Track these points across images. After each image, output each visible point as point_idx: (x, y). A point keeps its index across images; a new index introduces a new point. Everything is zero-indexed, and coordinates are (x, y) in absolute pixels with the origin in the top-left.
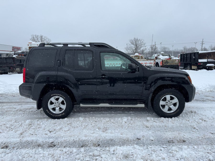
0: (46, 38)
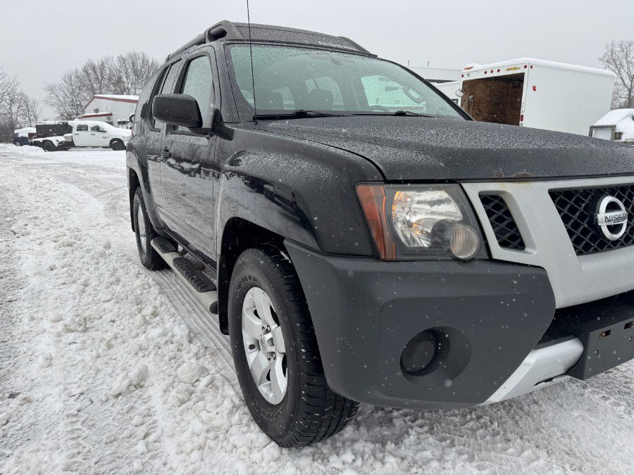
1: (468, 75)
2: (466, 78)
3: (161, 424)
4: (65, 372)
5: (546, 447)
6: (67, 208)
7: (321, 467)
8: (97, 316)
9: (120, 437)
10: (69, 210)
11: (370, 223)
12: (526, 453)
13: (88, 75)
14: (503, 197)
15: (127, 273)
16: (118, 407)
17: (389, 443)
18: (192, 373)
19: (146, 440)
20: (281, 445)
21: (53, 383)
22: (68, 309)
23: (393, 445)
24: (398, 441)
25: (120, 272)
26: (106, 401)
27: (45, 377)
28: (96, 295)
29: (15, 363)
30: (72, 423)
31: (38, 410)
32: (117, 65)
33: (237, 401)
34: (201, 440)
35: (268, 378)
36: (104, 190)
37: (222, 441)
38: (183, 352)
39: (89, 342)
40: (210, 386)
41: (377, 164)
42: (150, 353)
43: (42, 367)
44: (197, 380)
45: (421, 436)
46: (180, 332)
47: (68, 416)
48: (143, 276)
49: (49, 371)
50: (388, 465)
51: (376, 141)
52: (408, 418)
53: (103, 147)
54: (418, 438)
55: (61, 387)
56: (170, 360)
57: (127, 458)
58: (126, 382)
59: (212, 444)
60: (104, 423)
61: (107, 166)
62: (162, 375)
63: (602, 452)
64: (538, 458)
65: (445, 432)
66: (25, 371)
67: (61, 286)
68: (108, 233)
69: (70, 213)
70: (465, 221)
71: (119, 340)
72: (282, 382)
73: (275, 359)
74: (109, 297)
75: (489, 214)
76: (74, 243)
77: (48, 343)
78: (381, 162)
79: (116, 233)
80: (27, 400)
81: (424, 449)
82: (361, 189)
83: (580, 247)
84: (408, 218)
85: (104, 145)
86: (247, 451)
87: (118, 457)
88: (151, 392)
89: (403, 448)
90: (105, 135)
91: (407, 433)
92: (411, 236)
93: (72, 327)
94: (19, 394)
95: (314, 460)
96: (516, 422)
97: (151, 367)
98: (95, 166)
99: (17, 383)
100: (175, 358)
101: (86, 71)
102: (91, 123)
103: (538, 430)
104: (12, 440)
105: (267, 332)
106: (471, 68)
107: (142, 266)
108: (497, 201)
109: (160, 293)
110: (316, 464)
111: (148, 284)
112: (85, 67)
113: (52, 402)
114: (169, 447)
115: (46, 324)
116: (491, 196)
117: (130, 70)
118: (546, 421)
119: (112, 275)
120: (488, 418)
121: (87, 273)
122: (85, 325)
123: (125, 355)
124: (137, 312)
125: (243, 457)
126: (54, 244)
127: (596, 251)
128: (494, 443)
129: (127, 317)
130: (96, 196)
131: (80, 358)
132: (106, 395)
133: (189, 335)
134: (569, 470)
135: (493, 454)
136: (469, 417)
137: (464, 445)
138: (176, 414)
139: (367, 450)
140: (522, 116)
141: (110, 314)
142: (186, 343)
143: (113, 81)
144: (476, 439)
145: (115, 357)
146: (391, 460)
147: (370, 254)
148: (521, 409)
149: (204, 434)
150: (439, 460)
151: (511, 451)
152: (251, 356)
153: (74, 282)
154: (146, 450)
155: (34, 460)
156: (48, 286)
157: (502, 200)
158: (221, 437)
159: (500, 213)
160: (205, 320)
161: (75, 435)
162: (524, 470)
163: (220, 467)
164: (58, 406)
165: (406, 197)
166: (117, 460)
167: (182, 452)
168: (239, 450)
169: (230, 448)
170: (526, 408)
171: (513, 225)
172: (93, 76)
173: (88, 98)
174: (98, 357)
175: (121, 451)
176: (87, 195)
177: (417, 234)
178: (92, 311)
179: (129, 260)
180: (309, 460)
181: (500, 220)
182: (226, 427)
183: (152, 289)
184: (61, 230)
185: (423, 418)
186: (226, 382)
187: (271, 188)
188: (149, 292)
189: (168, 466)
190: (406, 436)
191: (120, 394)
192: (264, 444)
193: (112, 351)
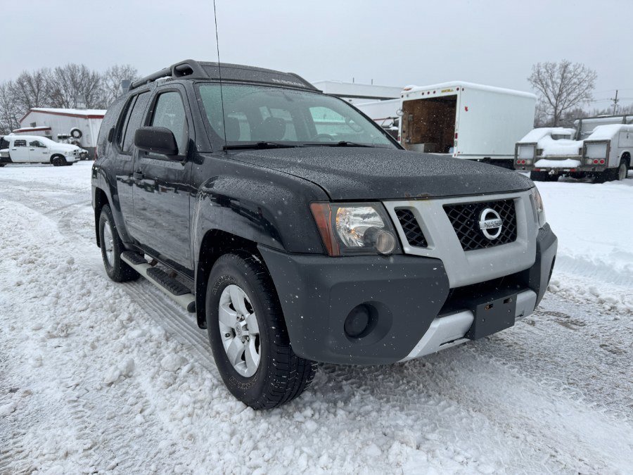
0: (579, 70)
1: (408, 96)
2: (406, 99)
3: (153, 402)
4: (57, 370)
5: (457, 398)
6: (19, 226)
7: (288, 422)
8: (76, 324)
9: (120, 413)
10: (22, 229)
11: (321, 230)
12: (442, 403)
13: (23, 86)
14: (412, 211)
15: (96, 286)
16: (113, 393)
17: (340, 402)
18: (174, 363)
19: (143, 414)
20: (255, 409)
21: (49, 379)
22: (46, 319)
23: (343, 404)
24: (346, 401)
25: (89, 285)
26: (101, 389)
27: (39, 374)
28: (69, 306)
29: (6, 366)
30: (74, 407)
31: (40, 400)
32: (55, 77)
33: (215, 382)
34: (190, 409)
35: (243, 358)
36: (53, 208)
37: (207, 410)
38: (162, 349)
39: (73, 345)
40: (191, 372)
41: (325, 188)
42: (133, 350)
43: (34, 367)
44: (179, 369)
45: (364, 396)
46: (157, 332)
47: (69, 402)
48: (113, 288)
49: (42, 370)
50: (339, 416)
51: (323, 170)
52: (354, 385)
53: (43, 163)
54: (362, 398)
55: (58, 381)
56: (152, 355)
57: (128, 428)
58: (117, 373)
59: (199, 412)
60: (103, 405)
61: (51, 183)
62: (147, 367)
63: (497, 399)
64: (450, 406)
65: (383, 393)
66: (18, 371)
67: (33, 300)
68: (67, 249)
69: (23, 231)
70: (386, 228)
71: (102, 342)
72: (255, 358)
73: (248, 341)
74: (85, 306)
75: (402, 222)
76: (36, 260)
77: (35, 348)
78: (328, 187)
79: (76, 250)
80: (28, 393)
81: (366, 405)
82: (314, 206)
83: (468, 245)
84: (348, 226)
85: (44, 161)
86: (228, 415)
87: (121, 428)
88: (139, 379)
89: (350, 405)
90: (45, 150)
91: (354, 394)
92: (350, 239)
93: (55, 333)
94: (18, 389)
95: (281, 417)
96: (437, 384)
97: (136, 361)
98: (38, 183)
99: (14, 381)
100: (155, 353)
101: (20, 83)
102: (29, 138)
103: (452, 388)
104: (23, 423)
105: (242, 320)
106: (410, 89)
107: (110, 279)
108: (407, 214)
109: (132, 301)
110: (283, 419)
111: (119, 294)
112: (19, 79)
113: (52, 392)
114: (164, 417)
115: (27, 332)
116: (403, 210)
117: (68, 83)
118: (459, 381)
119: (82, 288)
120: (416, 382)
121: (56, 287)
122: (66, 331)
123: (110, 353)
124: (114, 319)
125: (225, 419)
126: (14, 262)
127: (480, 247)
128: (419, 398)
129: (105, 323)
130: (46, 214)
131: (68, 358)
132: (100, 384)
133: (166, 335)
134: (472, 411)
135: (418, 405)
136: (401, 382)
137: (397, 401)
138: (165, 393)
139: (322, 407)
140: (457, 134)
141: (88, 322)
142: (164, 342)
143: (50, 94)
144: (406, 397)
145: (101, 355)
146: (341, 413)
147: (322, 252)
148: (441, 375)
149: (191, 405)
150: (377, 412)
151: (431, 402)
152: (227, 343)
153: (45, 295)
154: (143, 420)
155: (48, 434)
156: (19, 300)
157: (411, 213)
158: (206, 407)
159: (410, 222)
160: (178, 323)
161: (80, 415)
162: (439, 414)
163: (208, 427)
164: (59, 395)
165: (346, 211)
166: (120, 430)
167: (174, 419)
168: (222, 415)
169: (214, 414)
170: (445, 373)
171: (419, 230)
172: (28, 88)
173: (23, 111)
174: (85, 356)
175: (122, 423)
176: (36, 214)
177: (354, 238)
178: (70, 319)
179: (95, 274)
180: (277, 418)
181: (410, 226)
182: (208, 400)
183: (123, 298)
184: (19, 248)
185: (366, 384)
186: (204, 369)
187: (237, 203)
188: (121, 301)
189: (165, 430)
190: (353, 397)
191: (112, 383)
192: (240, 410)
193: (96, 351)
